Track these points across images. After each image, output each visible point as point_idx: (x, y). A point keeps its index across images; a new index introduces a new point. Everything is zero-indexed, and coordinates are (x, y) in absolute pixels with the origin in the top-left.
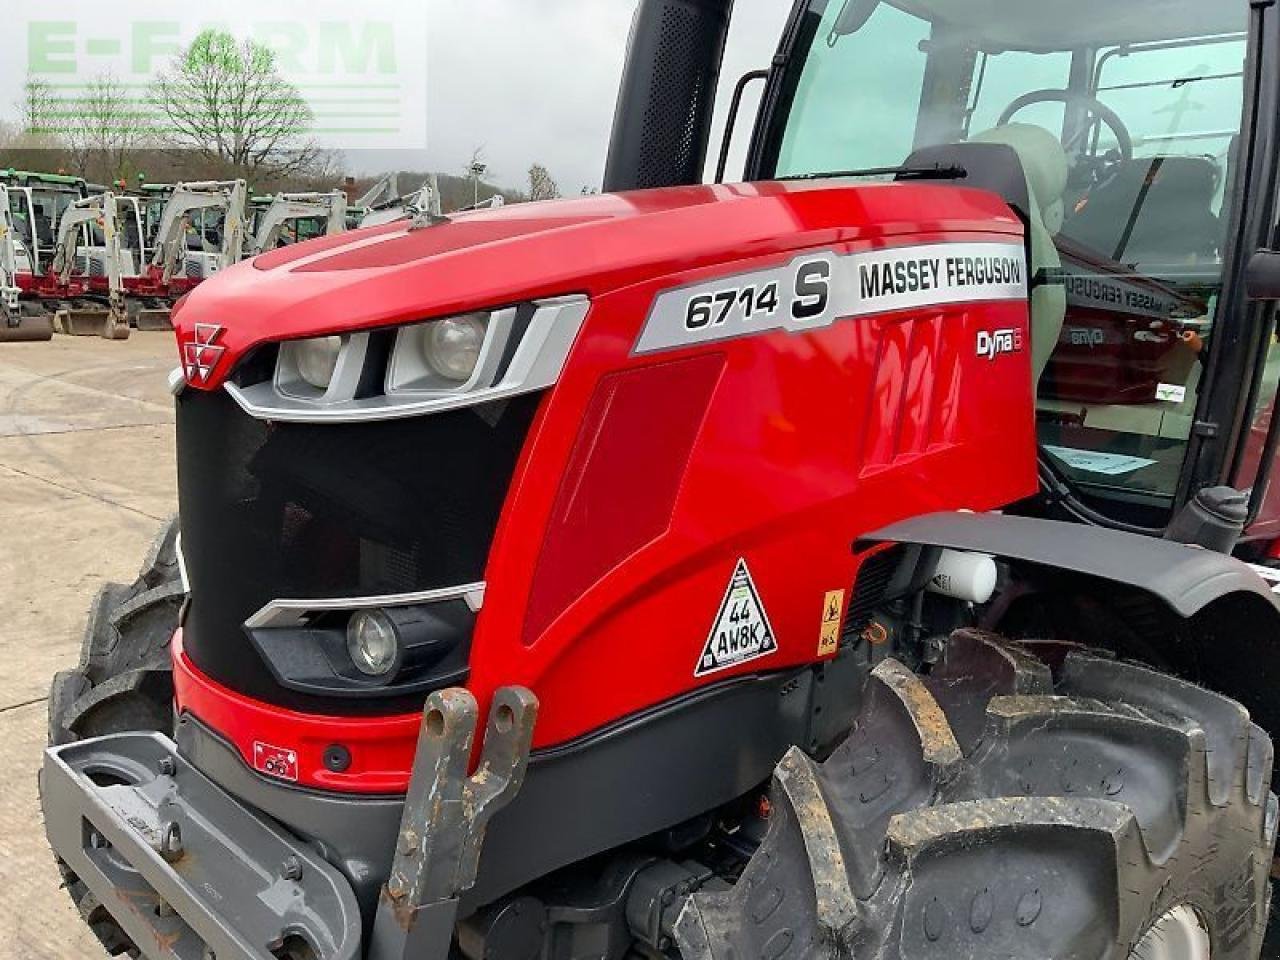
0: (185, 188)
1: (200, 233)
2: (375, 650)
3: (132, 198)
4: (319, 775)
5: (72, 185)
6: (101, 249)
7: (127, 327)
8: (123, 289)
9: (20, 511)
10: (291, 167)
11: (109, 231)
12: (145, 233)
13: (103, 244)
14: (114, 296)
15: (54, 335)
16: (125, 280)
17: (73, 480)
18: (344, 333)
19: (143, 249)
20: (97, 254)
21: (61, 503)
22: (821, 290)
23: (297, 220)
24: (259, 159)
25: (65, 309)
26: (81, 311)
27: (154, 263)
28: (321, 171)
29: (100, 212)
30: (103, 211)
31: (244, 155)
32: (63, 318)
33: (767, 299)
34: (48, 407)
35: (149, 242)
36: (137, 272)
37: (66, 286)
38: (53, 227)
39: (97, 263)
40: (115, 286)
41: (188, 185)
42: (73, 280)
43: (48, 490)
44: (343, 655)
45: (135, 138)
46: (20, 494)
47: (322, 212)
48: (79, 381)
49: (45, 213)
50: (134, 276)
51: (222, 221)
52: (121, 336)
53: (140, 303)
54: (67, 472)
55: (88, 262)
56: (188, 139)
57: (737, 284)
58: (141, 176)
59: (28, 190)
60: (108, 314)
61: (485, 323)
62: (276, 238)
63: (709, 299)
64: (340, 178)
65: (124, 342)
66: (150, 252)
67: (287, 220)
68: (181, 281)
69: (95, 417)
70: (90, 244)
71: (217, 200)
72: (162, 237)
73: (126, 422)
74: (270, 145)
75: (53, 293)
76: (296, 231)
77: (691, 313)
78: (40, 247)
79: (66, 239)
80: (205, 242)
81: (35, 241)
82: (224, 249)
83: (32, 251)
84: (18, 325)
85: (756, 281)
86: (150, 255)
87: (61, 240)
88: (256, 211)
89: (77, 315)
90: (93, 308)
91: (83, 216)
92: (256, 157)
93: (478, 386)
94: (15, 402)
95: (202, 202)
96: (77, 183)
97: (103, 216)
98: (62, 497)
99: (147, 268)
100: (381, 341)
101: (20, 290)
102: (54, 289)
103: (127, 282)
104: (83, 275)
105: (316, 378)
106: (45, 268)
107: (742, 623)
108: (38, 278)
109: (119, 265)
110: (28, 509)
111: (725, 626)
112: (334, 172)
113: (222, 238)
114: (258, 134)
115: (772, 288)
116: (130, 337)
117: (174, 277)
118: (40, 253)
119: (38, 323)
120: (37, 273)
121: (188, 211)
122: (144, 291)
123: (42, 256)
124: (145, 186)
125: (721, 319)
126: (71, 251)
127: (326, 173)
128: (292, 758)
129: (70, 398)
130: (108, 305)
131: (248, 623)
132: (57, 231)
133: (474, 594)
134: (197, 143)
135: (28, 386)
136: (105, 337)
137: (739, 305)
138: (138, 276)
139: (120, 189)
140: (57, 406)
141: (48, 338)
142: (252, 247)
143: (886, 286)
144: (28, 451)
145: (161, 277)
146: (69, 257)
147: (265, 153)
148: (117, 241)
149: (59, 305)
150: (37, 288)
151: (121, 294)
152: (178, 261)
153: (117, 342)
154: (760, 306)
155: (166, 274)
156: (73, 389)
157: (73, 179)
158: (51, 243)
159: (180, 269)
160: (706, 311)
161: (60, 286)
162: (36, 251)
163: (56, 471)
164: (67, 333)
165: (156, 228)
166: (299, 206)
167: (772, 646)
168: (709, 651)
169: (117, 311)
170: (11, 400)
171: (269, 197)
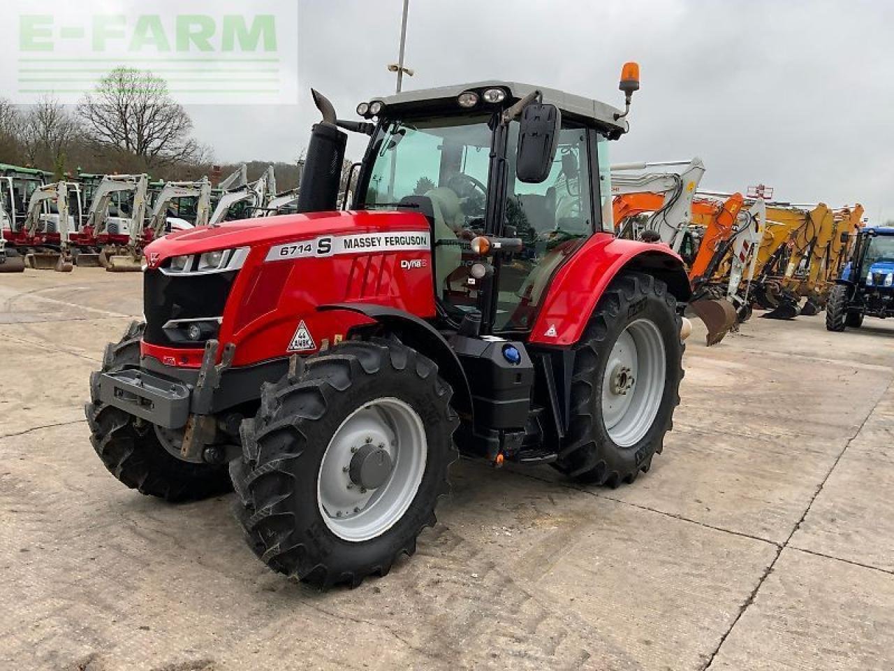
0: (109, 179)
1: (116, 205)
2: (194, 333)
3: (74, 184)
4: (180, 363)
5: (35, 175)
6: (54, 215)
7: (71, 264)
8: (69, 241)
9: (27, 358)
10: (176, 158)
11: (62, 205)
12: (82, 205)
13: (57, 212)
14: (63, 245)
15: (26, 269)
16: (71, 235)
17: (53, 345)
18: (188, 255)
19: (81, 215)
20: (52, 218)
21: (48, 354)
22: (329, 246)
23: (180, 198)
24: (155, 152)
25: (32, 253)
26: (42, 254)
27: (88, 225)
28: (196, 161)
29: (57, 193)
30: (58, 192)
31: (144, 150)
32: (31, 258)
33: (308, 248)
34: (30, 309)
35: (86, 211)
36: (77, 230)
37: (33, 238)
38: (24, 201)
39: (52, 225)
40: (63, 238)
41: (111, 176)
42: (37, 235)
43: (40, 349)
44: (187, 336)
45: (69, 138)
46: (25, 350)
47: (195, 194)
48: (45, 295)
49: (20, 193)
50: (74, 232)
51: (132, 199)
52: (68, 270)
53: (78, 250)
54: (48, 340)
55: (46, 223)
56: (105, 138)
57: (297, 244)
58: (79, 169)
59: (10, 179)
60: (59, 256)
61: (222, 253)
62: (166, 209)
63: (287, 248)
64: (210, 166)
65: (69, 273)
66: (86, 218)
67: (173, 198)
68: (104, 236)
69: (59, 315)
70: (48, 213)
71: (129, 186)
72: (93, 208)
73: (78, 317)
74: (163, 143)
75: (24, 243)
76: (179, 204)
77: (282, 251)
78: (16, 214)
79: (34, 209)
80: (120, 212)
81: (14, 210)
82: (133, 216)
83: (11, 217)
84: (4, 262)
85: (304, 244)
86: (85, 220)
87: (30, 210)
88: (153, 191)
89: (39, 256)
90: (49, 252)
91: (45, 195)
92: (152, 151)
93: (221, 268)
94: (10, 305)
95: (119, 187)
96: (38, 173)
97: (58, 195)
98: (48, 351)
99: (83, 227)
100: (197, 257)
101: (6, 241)
102: (24, 240)
103: (72, 236)
104: (43, 232)
105: (181, 266)
106: (19, 227)
107: (303, 339)
108: (15, 233)
109: (66, 226)
110: (32, 357)
111: (297, 338)
112: (206, 161)
113: (132, 210)
114: (155, 136)
115: (310, 246)
116: (73, 270)
117: (100, 233)
118: (16, 218)
119: (15, 261)
120: (14, 230)
121: (111, 193)
122: (81, 242)
123: (17, 220)
124: (82, 175)
125: (292, 253)
126: (36, 217)
127: (201, 162)
128: (174, 359)
129: (42, 305)
130: (58, 250)
131: (164, 327)
132: (27, 204)
133: (220, 319)
134: (111, 141)
135: (16, 298)
136: (57, 270)
137: (298, 250)
138: (77, 233)
139: (68, 179)
140: (34, 309)
141: (21, 270)
142: (150, 215)
143: (355, 246)
144: (24, 331)
145: (92, 234)
146: (35, 221)
147: (158, 148)
148: (67, 211)
149: (27, 250)
150: (13, 240)
151: (68, 244)
152: (104, 223)
153: (64, 273)
154: (305, 250)
155: (95, 231)
156: (41, 299)
157: (36, 171)
158: (22, 211)
159: (104, 228)
160: (287, 252)
161: (28, 239)
162: (14, 216)
163: (42, 340)
164: (33, 268)
165: (89, 203)
166: (181, 190)
167: (314, 347)
168: (292, 345)
169: (65, 254)
170: (8, 305)
171: (161, 182)
